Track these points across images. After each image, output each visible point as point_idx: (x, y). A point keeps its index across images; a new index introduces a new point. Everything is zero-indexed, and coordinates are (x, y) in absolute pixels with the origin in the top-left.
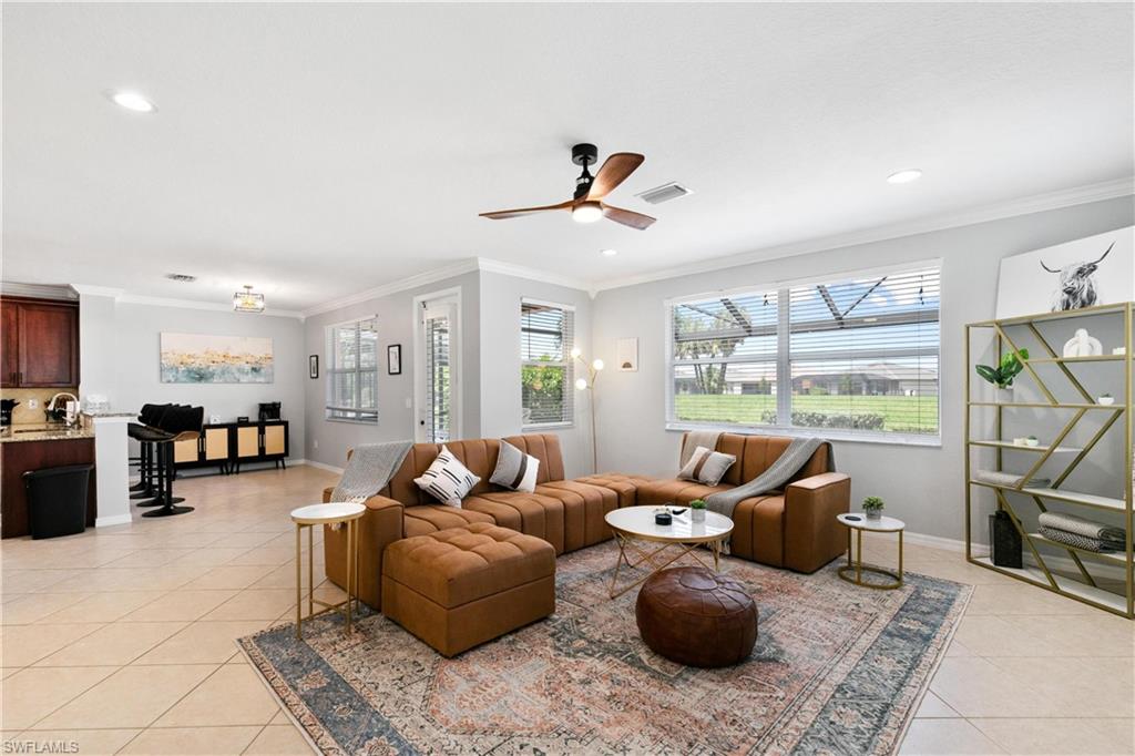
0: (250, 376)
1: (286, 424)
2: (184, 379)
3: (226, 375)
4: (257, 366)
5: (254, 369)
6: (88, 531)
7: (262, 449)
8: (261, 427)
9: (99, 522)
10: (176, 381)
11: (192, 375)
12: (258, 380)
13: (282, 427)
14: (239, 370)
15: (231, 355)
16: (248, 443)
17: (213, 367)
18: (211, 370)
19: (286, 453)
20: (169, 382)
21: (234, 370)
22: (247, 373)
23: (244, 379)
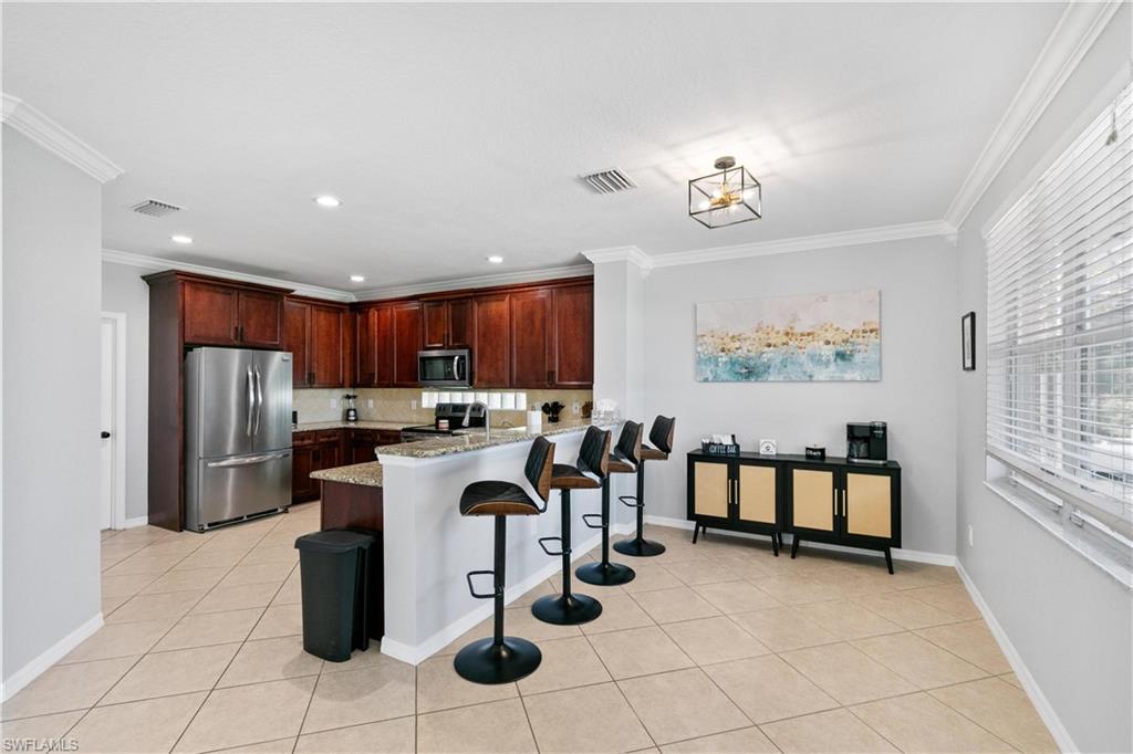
0: (832, 367)
1: (894, 472)
2: (725, 376)
3: (789, 368)
4: (847, 348)
5: (841, 356)
6: (358, 661)
7: (840, 520)
8: (840, 474)
9: (388, 645)
10: (716, 379)
11: (737, 368)
12: (848, 376)
13: (886, 481)
14: (812, 357)
15: (798, 330)
16: (813, 502)
17: (769, 354)
18: (765, 358)
19: (896, 540)
20: (706, 380)
21: (803, 358)
22: (827, 364)
23: (821, 374)
